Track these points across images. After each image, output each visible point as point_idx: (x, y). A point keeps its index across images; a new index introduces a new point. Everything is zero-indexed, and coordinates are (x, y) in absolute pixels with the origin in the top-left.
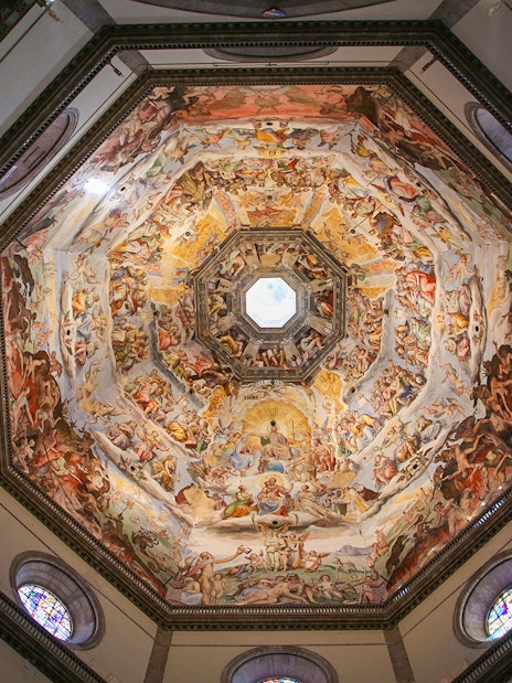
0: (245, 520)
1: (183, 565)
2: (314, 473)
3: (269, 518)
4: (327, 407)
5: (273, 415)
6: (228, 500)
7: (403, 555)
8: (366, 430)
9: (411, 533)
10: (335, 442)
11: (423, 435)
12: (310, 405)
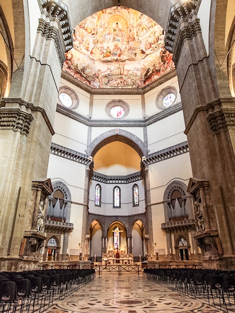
0: (109, 59)
1: (94, 74)
2: (128, 42)
3: (116, 58)
4: (134, 18)
5: (117, 20)
6: (105, 51)
7: (149, 74)
8: (144, 30)
9: (152, 68)
10: (135, 31)
11: (160, 37)
12: (129, 16)
